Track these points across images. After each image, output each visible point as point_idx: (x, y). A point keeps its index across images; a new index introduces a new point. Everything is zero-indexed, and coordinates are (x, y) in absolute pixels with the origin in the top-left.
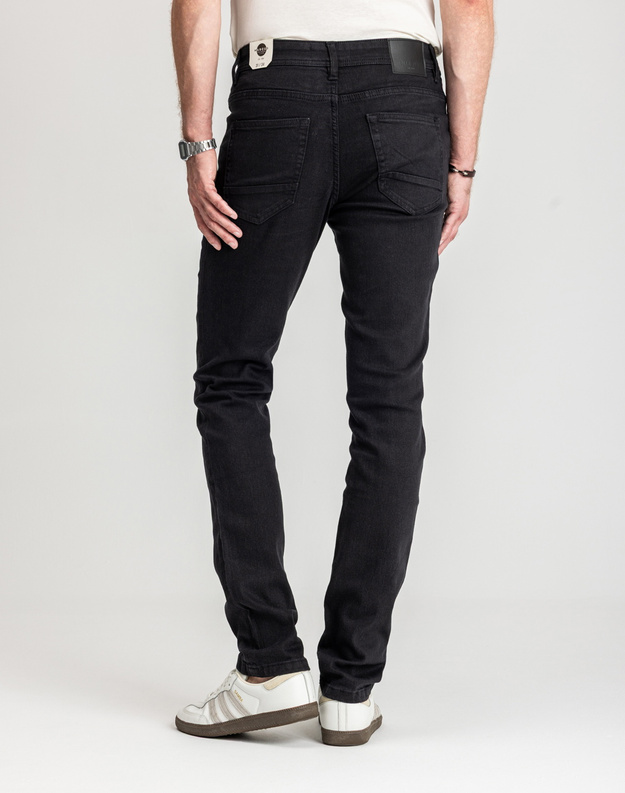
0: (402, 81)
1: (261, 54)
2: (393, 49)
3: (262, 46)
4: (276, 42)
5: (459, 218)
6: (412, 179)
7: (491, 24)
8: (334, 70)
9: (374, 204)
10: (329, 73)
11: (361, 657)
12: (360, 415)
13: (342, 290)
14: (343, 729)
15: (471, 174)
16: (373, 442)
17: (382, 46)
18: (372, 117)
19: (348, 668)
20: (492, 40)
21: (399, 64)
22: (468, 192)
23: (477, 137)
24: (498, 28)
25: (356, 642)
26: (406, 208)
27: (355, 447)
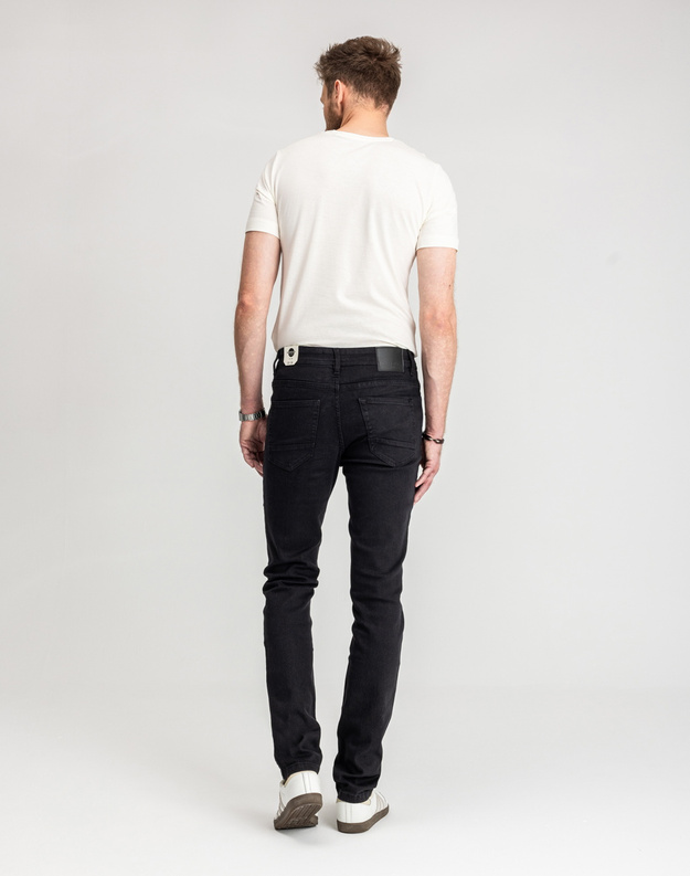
0: (385, 376)
1: (291, 355)
2: (379, 354)
3: (292, 350)
4: (300, 348)
5: (433, 472)
6: (392, 443)
7: (455, 341)
8: (338, 367)
9: (367, 461)
10: (334, 370)
11: (361, 772)
12: (358, 604)
13: (349, 517)
14: (349, 822)
15: (441, 442)
16: (366, 624)
17: (371, 353)
18: (363, 401)
19: (352, 780)
20: (455, 352)
21: (383, 364)
22: (439, 454)
23: (445, 417)
24: (460, 344)
25: (357, 761)
26: (389, 463)
27: (355, 627)
